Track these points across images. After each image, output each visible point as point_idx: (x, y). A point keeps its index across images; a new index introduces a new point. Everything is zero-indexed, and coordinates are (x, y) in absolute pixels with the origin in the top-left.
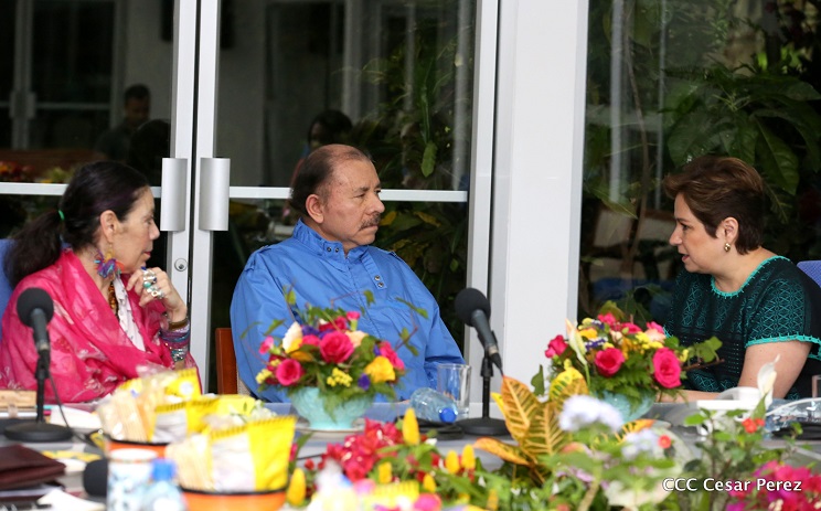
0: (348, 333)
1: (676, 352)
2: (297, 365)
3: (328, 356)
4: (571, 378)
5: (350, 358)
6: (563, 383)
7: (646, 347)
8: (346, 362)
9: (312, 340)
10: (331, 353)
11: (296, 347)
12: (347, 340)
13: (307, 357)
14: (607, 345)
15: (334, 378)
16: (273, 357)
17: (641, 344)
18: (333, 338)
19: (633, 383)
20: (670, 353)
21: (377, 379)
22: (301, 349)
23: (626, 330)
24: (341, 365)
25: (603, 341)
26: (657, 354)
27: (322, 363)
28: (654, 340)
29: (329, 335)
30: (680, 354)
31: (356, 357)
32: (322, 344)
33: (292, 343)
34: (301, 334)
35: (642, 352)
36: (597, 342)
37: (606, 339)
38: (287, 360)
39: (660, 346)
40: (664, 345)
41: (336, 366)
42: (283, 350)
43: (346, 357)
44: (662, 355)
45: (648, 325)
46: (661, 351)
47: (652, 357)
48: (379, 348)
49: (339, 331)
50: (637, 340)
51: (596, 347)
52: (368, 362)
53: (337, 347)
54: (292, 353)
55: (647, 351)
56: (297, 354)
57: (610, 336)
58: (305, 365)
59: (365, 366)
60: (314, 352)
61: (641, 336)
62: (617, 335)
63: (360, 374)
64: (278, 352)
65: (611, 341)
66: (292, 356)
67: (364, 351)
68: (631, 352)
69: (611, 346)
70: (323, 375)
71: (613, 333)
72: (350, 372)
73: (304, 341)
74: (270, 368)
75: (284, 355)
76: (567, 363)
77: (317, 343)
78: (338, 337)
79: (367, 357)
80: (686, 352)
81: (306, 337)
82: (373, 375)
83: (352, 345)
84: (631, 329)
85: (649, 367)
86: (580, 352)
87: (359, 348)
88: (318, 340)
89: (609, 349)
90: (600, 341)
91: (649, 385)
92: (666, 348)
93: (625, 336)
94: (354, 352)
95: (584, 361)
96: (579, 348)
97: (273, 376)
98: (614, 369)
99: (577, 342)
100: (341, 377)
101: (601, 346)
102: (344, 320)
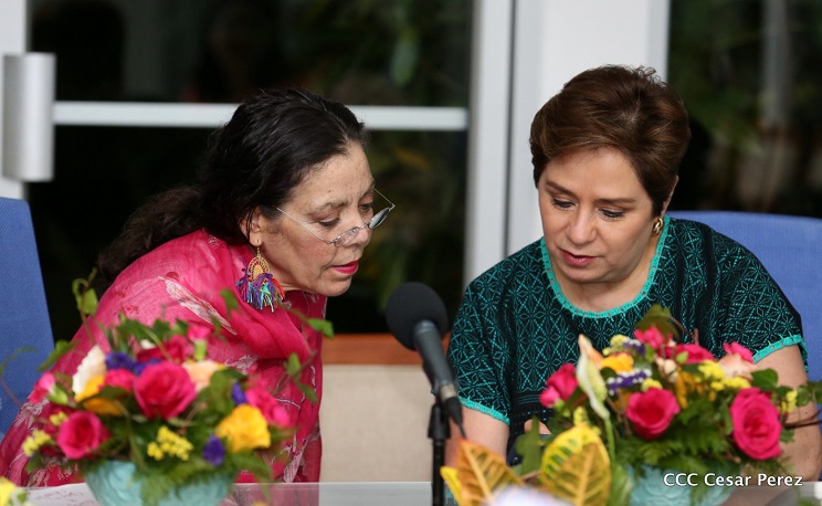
0: (189, 366)
1: (774, 395)
2: (96, 423)
3: (149, 406)
4: (580, 443)
5: (189, 408)
6: (566, 451)
7: (718, 386)
8: (182, 416)
9: (121, 379)
10: (153, 401)
11: (93, 390)
12: (185, 375)
13: (113, 408)
14: (650, 383)
15: (159, 444)
16: (54, 407)
17: (708, 381)
18: (159, 375)
19: (695, 452)
20: (762, 397)
21: (238, 444)
22: (103, 393)
23: (683, 357)
24: (174, 421)
25: (643, 375)
26: (738, 400)
27: (140, 419)
28: (735, 375)
29: (153, 368)
31: (202, 406)
32: (140, 382)
33: (89, 383)
34: (104, 367)
35: (713, 396)
36: (631, 378)
37: (648, 372)
38: (76, 415)
39: (745, 385)
40: (752, 383)
41: (164, 422)
42: (72, 395)
43: (181, 407)
44: (747, 401)
46: (745, 394)
47: (730, 405)
48: (244, 391)
49: (171, 364)
50: (702, 374)
51: (630, 385)
52: (221, 417)
53: (166, 389)
54: (86, 400)
55: (723, 394)
56: (95, 402)
57: (655, 366)
58: (110, 421)
59: (216, 424)
60: (126, 397)
61: (710, 368)
62: (668, 366)
63: (207, 437)
64: (63, 399)
65: (658, 374)
66: (86, 405)
67: (217, 395)
68: (692, 395)
69: (657, 384)
70: (140, 441)
71: (660, 362)
72: (189, 434)
73: (108, 379)
74: (53, 431)
75: (73, 405)
76: (579, 413)
77: (131, 383)
78: (167, 372)
79: (221, 406)
80: (791, 395)
81: (113, 372)
82: (230, 439)
83: (193, 386)
84: (691, 356)
85: (722, 423)
86: (597, 395)
87: (207, 391)
88: (132, 377)
89: (651, 389)
90: (637, 376)
91: (724, 454)
92: (757, 389)
93: (683, 367)
94: (197, 398)
95: (603, 413)
96: (594, 389)
97: (53, 443)
98: (660, 426)
99: (590, 377)
100: (173, 443)
101: (639, 385)
102: (183, 341)
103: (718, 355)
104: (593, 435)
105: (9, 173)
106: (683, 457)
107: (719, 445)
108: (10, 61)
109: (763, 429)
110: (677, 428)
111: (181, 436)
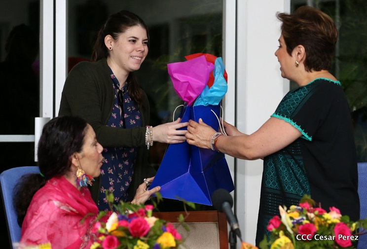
0: (146, 219)
1: (348, 225)
2: (115, 239)
3: (134, 233)
4: (284, 243)
5: (148, 234)
6: (279, 246)
7: (329, 222)
8: (145, 236)
9: (124, 223)
10: (135, 231)
11: (114, 228)
12: (146, 222)
13: (121, 234)
14: (305, 222)
15: (138, 246)
16: (100, 234)
17: (326, 220)
18: (137, 222)
19: (322, 245)
20: (344, 225)
21: (165, 246)
22: (117, 229)
23: (317, 212)
24: (142, 238)
25: (303, 219)
26: (336, 227)
27: (131, 237)
28: (334, 218)
29: (135, 220)
30: (351, 226)
31: (152, 233)
32: (130, 225)
33: (112, 225)
34: (117, 220)
35: (327, 225)
36: (299, 220)
37: (305, 218)
38: (109, 237)
39: (338, 221)
40: (341, 221)
41: (139, 238)
42: (106, 230)
43: (145, 233)
44: (340, 227)
45: (330, 208)
46: (339, 224)
47: (333, 228)
48: (165, 227)
49: (140, 218)
50: (324, 218)
51: (299, 223)
52: (158, 236)
53: (139, 227)
54: (112, 231)
55: (330, 225)
56: (115, 232)
57: (307, 216)
58: (120, 239)
59: (157, 239)
60: (126, 230)
61: (326, 216)
62: (312, 215)
63: (154, 243)
64: (103, 231)
65: (308, 218)
66: (113, 233)
67: (157, 229)
68: (320, 226)
69: (308, 222)
70: (131, 245)
71: (309, 214)
72: (148, 242)
73: (119, 224)
74: (100, 242)
75: (107, 233)
76: (281, 233)
77: (127, 225)
78: (140, 221)
79: (158, 233)
80: (354, 225)
81: (121, 222)
82: (162, 244)
83: (148, 226)
84: (320, 212)
86: (289, 226)
87: (153, 227)
88: (128, 223)
89: (306, 224)
90: (301, 219)
91: (332, 245)
92: (342, 223)
93: (316, 216)
94: (150, 230)
95: (291, 232)
96: (288, 224)
97: (100, 247)
99: (287, 220)
100: (142, 246)
101: (302, 222)
102: (144, 211)
103: (328, 211)
104: (288, 240)
106: (318, 247)
107: (331, 242)
111: (145, 243)
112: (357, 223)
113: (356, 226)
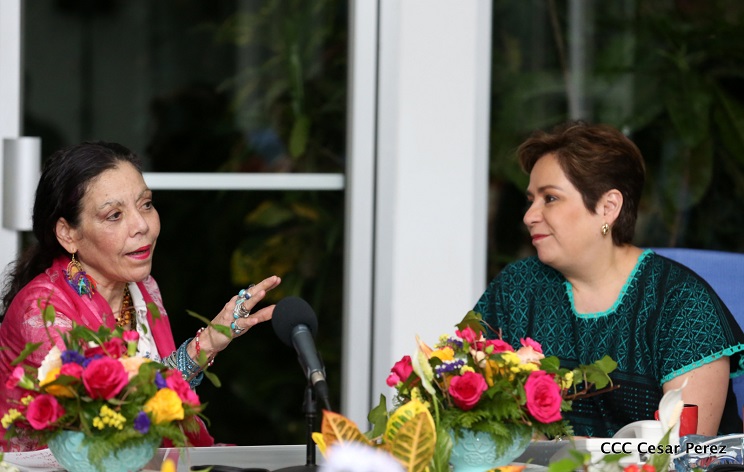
0: (123, 360)
1: (557, 376)
2: (54, 403)
3: (93, 389)
4: (414, 413)
5: (123, 391)
6: (403, 419)
7: (515, 370)
8: (118, 397)
9: (73, 370)
10: (97, 386)
11: (52, 378)
12: (120, 367)
13: (67, 392)
14: (465, 368)
15: (101, 418)
16: (24, 392)
17: (508, 366)
18: (100, 366)
19: (499, 418)
20: (547, 377)
21: (160, 418)
22: (58, 381)
23: (490, 349)
24: (112, 401)
25: (462, 363)
26: (530, 379)
27: (87, 399)
28: (528, 361)
29: (97, 362)
30: (562, 378)
32: (87, 372)
33: (49, 373)
34: (60, 361)
35: (512, 377)
36: (452, 365)
37: (465, 360)
38: (41, 397)
39: (535, 368)
40: (541, 367)
41: (105, 402)
42: (36, 382)
43: (117, 391)
44: (536, 380)
46: (536, 375)
47: (524, 384)
48: (164, 379)
49: (110, 358)
50: (504, 361)
51: (452, 370)
52: (148, 397)
53: (105, 378)
54: (47, 385)
55: (519, 375)
56: (54, 387)
57: (470, 356)
58: (65, 401)
59: (144, 403)
60: (76, 385)
61: (510, 356)
62: (480, 355)
64: (31, 385)
65: (472, 362)
66: (47, 390)
67: (144, 381)
68: (497, 377)
69: (471, 369)
70: (87, 416)
71: (474, 352)
72: (124, 411)
73: (63, 370)
74: (23, 409)
75: (37, 389)
76: (415, 391)
77: (80, 374)
78: (107, 364)
79: (147, 390)
80: (570, 376)
81: (67, 365)
82: (154, 414)
83: (127, 374)
84: (496, 348)
85: (519, 397)
86: (426, 377)
87: (136, 378)
88: (81, 369)
89: (467, 372)
90: (456, 364)
91: (520, 419)
92: (544, 372)
93: (490, 356)
94: (129, 384)
95: (432, 391)
96: (425, 373)
97: (23, 418)
98: (473, 400)
99: (421, 365)
100: (111, 417)
101: (459, 370)
102: (119, 342)
103: (516, 347)
104: (424, 407)
105: (8, 224)
106: (490, 422)
107: (516, 413)
108: (8, 143)
109: (548, 401)
110: (486, 402)
111: (118, 412)
112: (576, 371)
113: (573, 378)
